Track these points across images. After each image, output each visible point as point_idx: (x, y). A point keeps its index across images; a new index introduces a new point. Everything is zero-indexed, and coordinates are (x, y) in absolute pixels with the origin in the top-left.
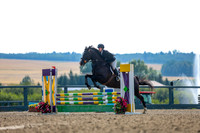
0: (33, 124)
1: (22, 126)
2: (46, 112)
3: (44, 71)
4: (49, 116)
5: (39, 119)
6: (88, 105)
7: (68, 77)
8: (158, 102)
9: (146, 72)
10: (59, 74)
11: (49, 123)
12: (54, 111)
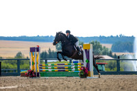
0: (24, 85)
1: (16, 86)
2: (32, 77)
3: (31, 48)
4: (34, 80)
5: (28, 82)
6: (62, 72)
7: (48, 53)
8: (109, 70)
9: (101, 50)
10: (42, 51)
11: (35, 84)
12: (38, 76)
